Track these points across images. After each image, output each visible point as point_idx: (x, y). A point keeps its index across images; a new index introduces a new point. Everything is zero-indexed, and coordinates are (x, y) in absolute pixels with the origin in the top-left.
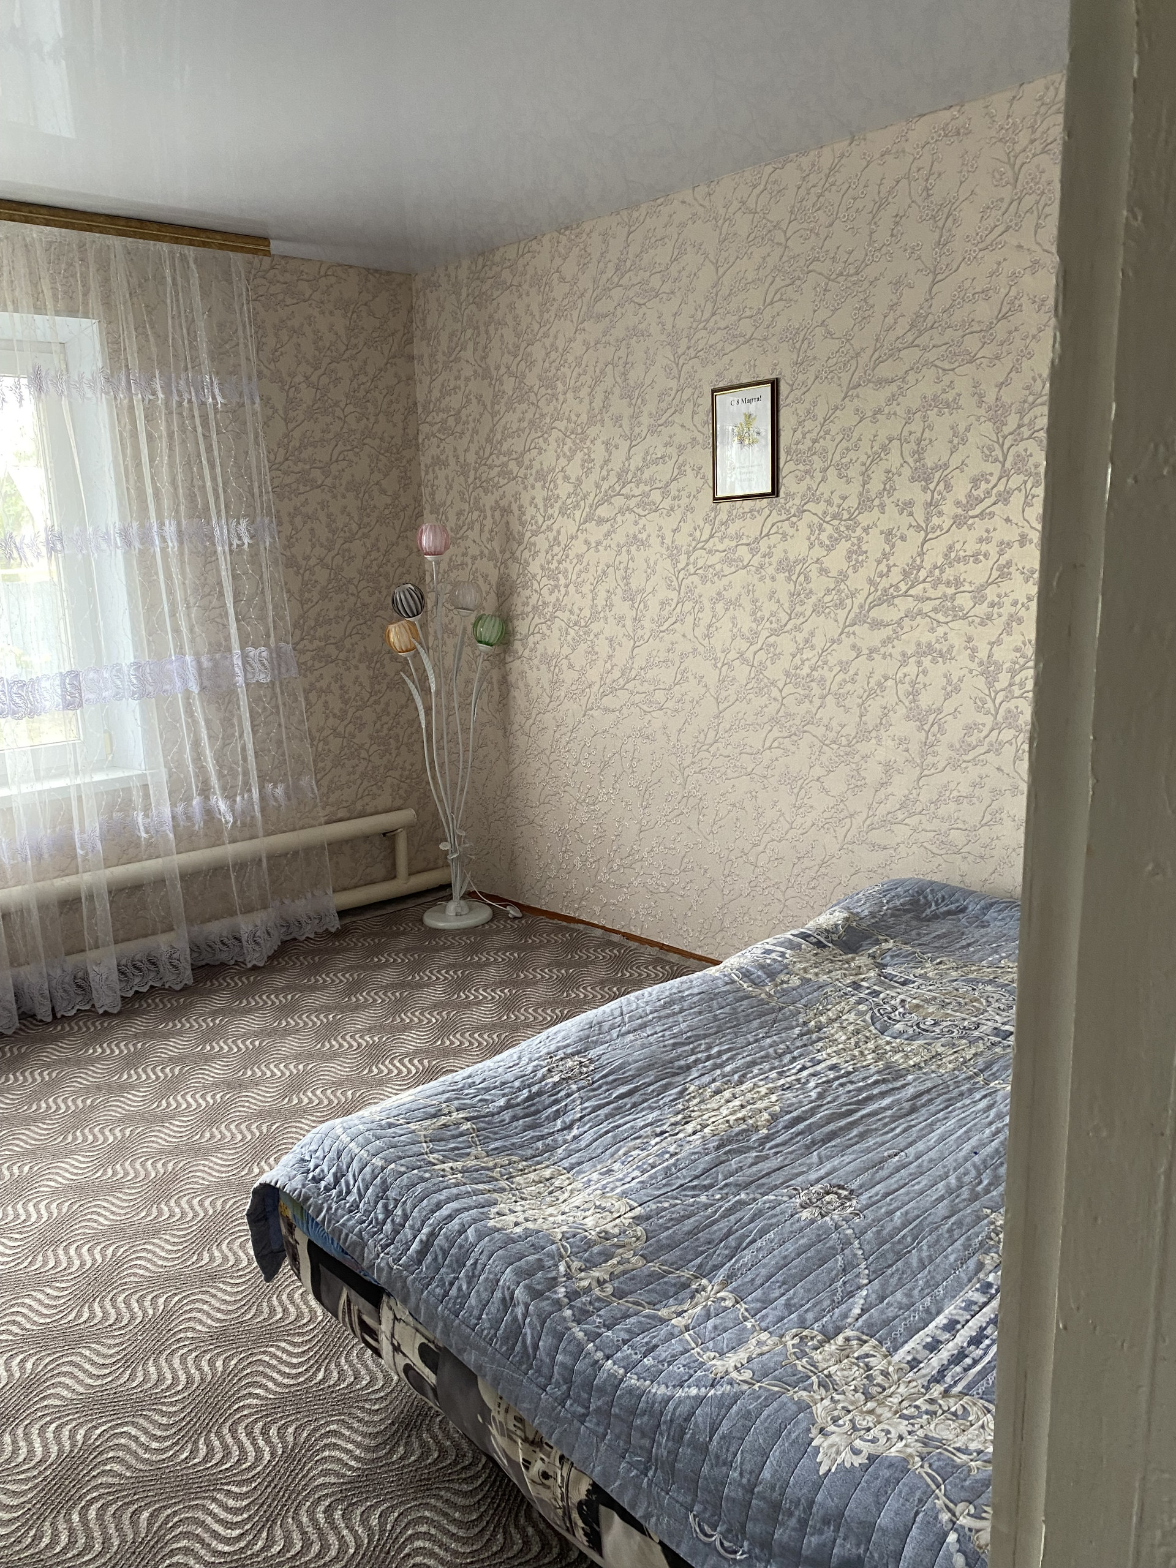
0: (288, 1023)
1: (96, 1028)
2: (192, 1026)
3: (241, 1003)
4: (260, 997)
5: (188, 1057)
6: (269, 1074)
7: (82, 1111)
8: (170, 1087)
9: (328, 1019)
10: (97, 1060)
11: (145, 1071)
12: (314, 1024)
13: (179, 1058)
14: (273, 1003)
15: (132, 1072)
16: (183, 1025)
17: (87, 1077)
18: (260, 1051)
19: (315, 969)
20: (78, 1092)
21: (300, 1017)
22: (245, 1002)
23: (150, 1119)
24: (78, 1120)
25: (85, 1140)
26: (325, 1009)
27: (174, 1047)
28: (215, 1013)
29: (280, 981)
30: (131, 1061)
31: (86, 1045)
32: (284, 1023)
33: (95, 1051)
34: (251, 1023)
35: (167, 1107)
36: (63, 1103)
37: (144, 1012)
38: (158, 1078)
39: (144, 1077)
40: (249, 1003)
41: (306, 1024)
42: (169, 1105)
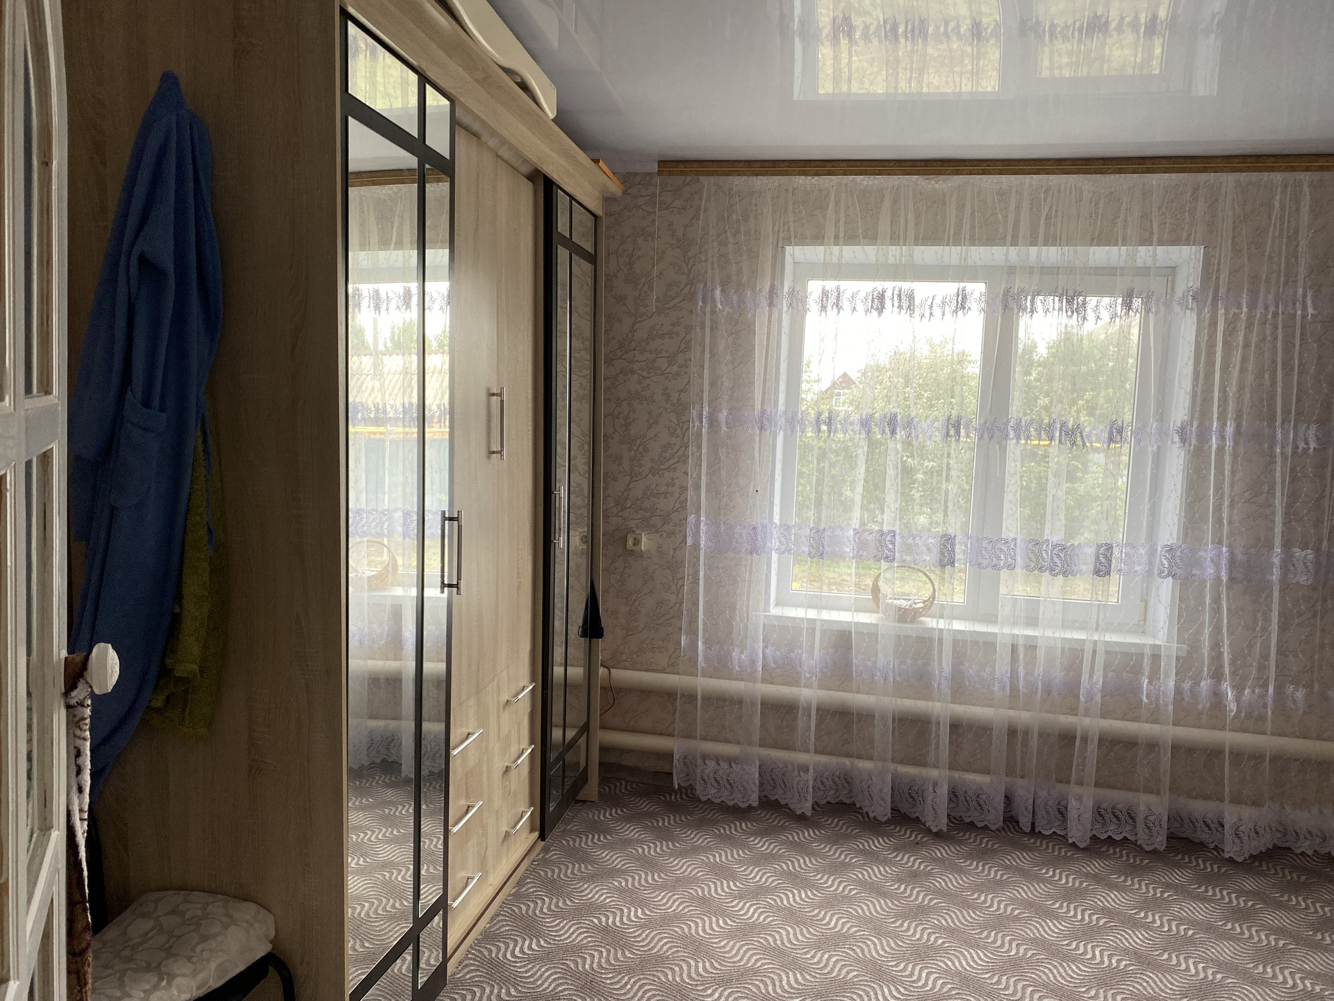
0: (1233, 928)
1: (1060, 853)
2: (1140, 888)
3: (1199, 888)
4: (1221, 891)
5: (1118, 914)
6: (1183, 966)
7: (1007, 918)
8: (1088, 933)
9: (1276, 944)
10: (1044, 881)
11: (1075, 908)
12: (1260, 941)
13: (1110, 912)
14: (1230, 901)
15: (1065, 904)
16: (1133, 884)
17: (1026, 891)
18: (1190, 941)
19: (1294, 888)
20: (1013, 900)
21: (1249, 928)
22: (1203, 889)
23: (1055, 952)
24: (999, 923)
25: (995, 941)
26: (1280, 932)
27: (1113, 899)
28: (1168, 886)
29: (1249, 884)
30: (1070, 895)
31: (1044, 864)
32: (1229, 926)
33: (1047, 872)
34: (1198, 911)
35: (1074, 950)
36: (997, 903)
37: (1107, 857)
38: (1083, 919)
39: (1072, 913)
40: (1206, 891)
41: (1251, 937)
42: (1077, 948)
